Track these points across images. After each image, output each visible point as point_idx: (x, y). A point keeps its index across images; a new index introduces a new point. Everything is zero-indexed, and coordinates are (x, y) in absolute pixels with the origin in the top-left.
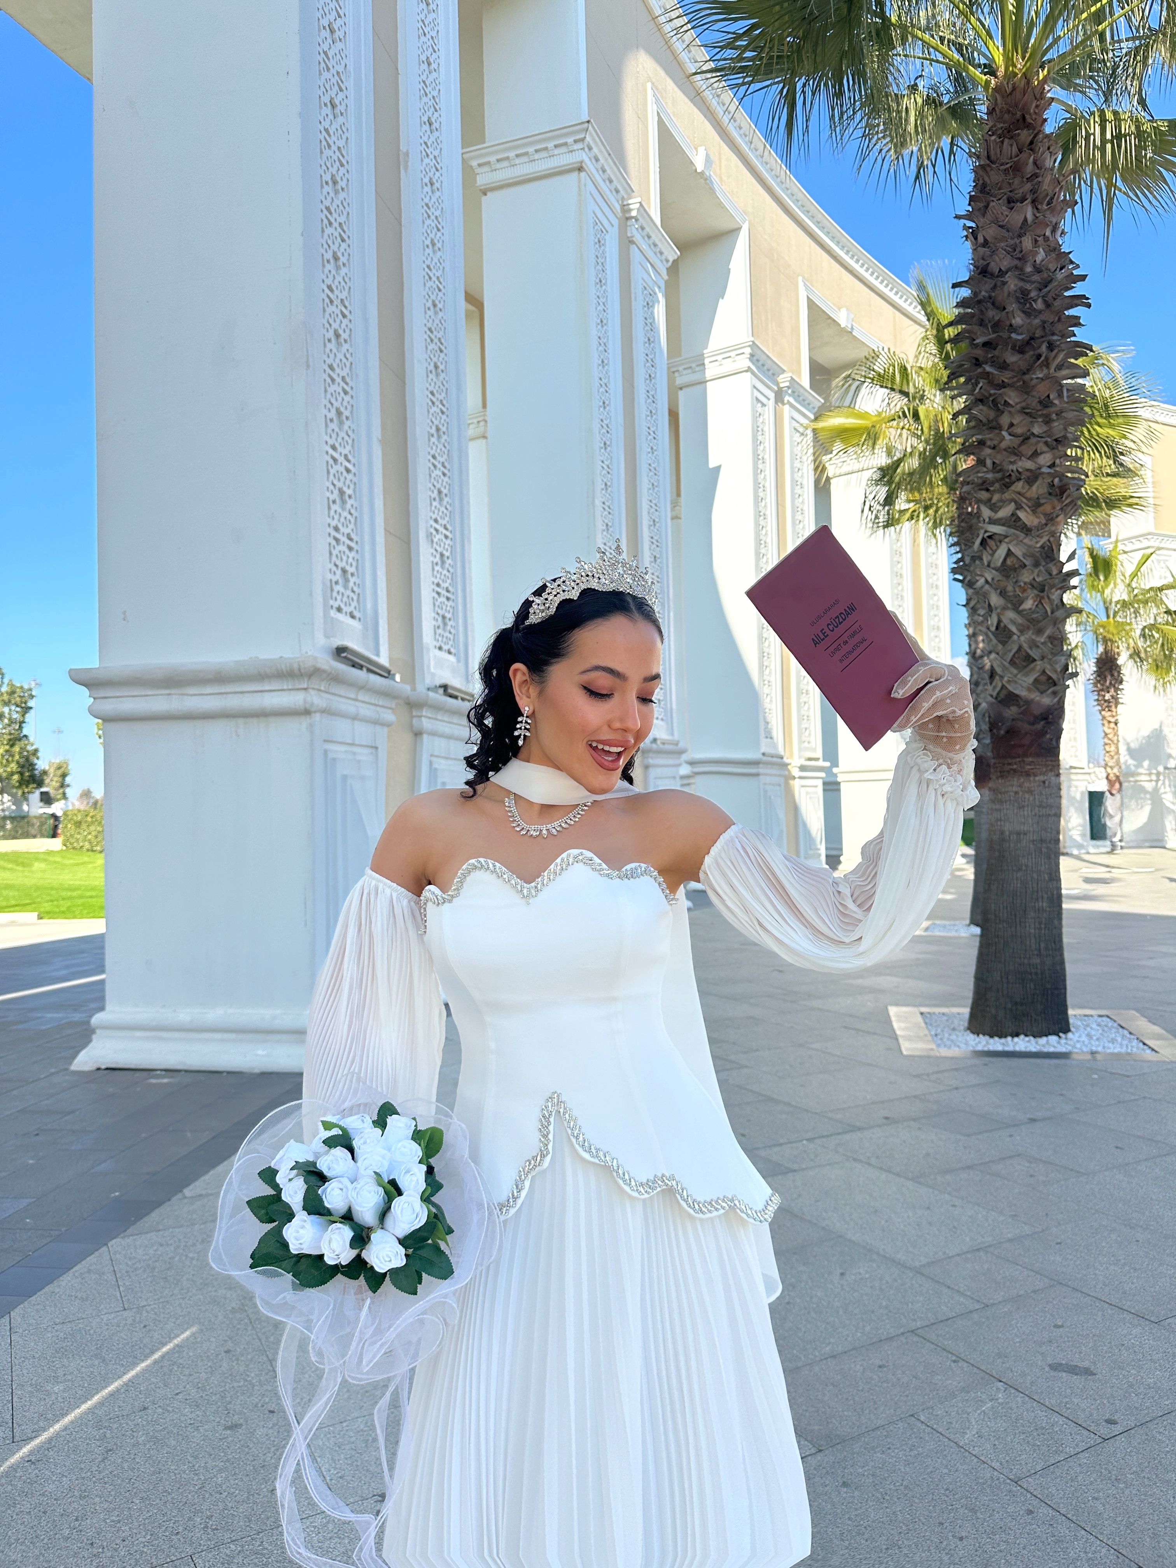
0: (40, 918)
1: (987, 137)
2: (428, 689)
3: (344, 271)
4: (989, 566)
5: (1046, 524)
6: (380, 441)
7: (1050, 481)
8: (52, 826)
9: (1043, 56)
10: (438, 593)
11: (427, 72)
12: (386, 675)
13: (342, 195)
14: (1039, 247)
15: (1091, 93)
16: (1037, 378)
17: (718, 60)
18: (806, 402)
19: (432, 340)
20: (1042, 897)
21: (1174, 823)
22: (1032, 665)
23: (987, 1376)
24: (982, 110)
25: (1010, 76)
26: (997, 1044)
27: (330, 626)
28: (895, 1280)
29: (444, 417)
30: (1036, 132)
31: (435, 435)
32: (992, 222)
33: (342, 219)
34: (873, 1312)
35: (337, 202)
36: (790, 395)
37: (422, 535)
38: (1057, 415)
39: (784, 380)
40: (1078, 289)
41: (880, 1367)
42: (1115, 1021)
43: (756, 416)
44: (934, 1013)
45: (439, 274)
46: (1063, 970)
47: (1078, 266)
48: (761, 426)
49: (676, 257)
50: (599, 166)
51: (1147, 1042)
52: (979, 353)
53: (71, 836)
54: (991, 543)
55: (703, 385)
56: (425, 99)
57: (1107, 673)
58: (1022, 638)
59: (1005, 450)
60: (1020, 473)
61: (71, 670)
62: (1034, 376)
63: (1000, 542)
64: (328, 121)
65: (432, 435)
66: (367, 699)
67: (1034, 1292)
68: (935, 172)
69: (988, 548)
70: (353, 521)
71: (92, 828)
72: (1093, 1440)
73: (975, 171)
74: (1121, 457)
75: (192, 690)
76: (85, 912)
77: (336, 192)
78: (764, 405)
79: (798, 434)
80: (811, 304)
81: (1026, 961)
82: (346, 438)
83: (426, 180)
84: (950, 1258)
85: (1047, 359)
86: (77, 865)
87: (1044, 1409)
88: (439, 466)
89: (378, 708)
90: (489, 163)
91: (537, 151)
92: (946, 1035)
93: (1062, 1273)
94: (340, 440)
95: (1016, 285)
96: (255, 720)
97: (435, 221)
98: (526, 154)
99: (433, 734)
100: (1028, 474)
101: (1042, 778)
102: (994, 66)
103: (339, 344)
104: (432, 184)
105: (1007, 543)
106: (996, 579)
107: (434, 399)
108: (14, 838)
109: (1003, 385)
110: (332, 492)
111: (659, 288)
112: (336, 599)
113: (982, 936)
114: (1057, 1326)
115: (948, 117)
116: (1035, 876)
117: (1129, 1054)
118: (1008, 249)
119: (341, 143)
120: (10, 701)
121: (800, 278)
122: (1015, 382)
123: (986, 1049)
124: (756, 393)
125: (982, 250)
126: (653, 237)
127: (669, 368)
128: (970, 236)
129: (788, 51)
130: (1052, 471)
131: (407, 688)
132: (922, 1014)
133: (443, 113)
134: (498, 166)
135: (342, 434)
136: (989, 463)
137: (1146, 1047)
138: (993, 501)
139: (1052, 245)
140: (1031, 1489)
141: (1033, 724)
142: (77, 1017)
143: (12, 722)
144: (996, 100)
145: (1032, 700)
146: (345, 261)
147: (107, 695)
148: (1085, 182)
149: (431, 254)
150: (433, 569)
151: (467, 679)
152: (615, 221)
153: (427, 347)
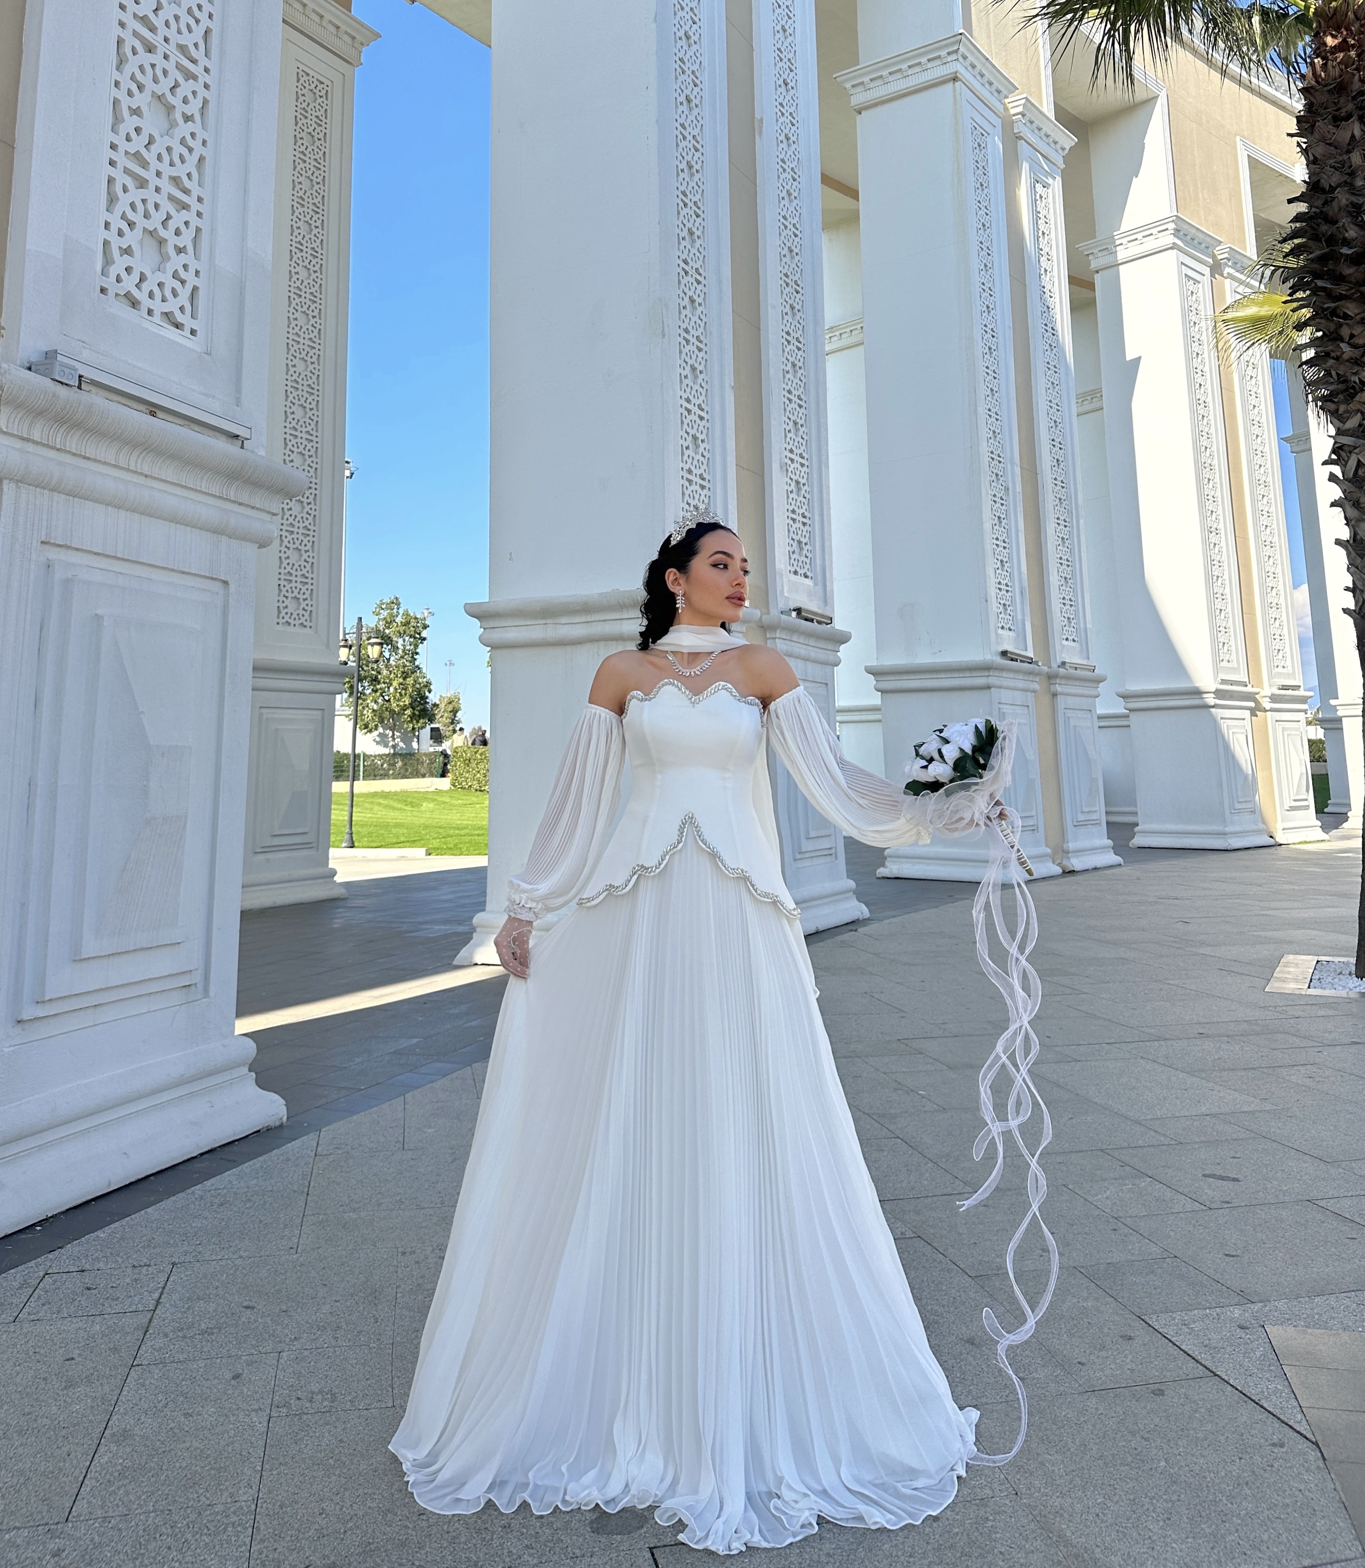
0: (427, 853)
2: (782, 612)
3: (698, 243)
10: (794, 520)
11: (782, 39)
13: (696, 176)
18: (1251, 272)
19: (787, 285)
29: (800, 353)
31: (790, 371)
33: (696, 198)
35: (692, 184)
36: (1229, 267)
37: (775, 466)
39: (1221, 251)
43: (1186, 295)
48: (1194, 306)
49: (1073, 144)
53: (460, 775)
55: (1115, 268)
56: (780, 64)
59: (1347, 361)
61: (466, 604)
63: (1350, 453)
65: (788, 372)
70: (705, 462)
71: (481, 766)
73: (1304, 94)
75: (564, 620)
76: (472, 848)
77: (691, 175)
78: (1196, 282)
80: (1253, 163)
82: (700, 389)
86: (465, 805)
88: (795, 399)
90: (862, 83)
91: (909, 67)
94: (693, 392)
98: (899, 71)
103: (693, 309)
104: (787, 140)
105: (1357, 454)
107: (790, 339)
108: (404, 777)
110: (685, 440)
111: (1054, 178)
120: (404, 632)
121: (1238, 138)
122: (1353, 294)
124: (1185, 271)
126: (1045, 129)
131: (758, 612)
133: (799, 71)
134: (872, 85)
135: (696, 387)
138: (1340, 412)
143: (406, 653)
146: (700, 234)
147: (496, 626)
149: (787, 205)
150: (788, 497)
151: (825, 602)
152: (998, 122)
153: (782, 292)
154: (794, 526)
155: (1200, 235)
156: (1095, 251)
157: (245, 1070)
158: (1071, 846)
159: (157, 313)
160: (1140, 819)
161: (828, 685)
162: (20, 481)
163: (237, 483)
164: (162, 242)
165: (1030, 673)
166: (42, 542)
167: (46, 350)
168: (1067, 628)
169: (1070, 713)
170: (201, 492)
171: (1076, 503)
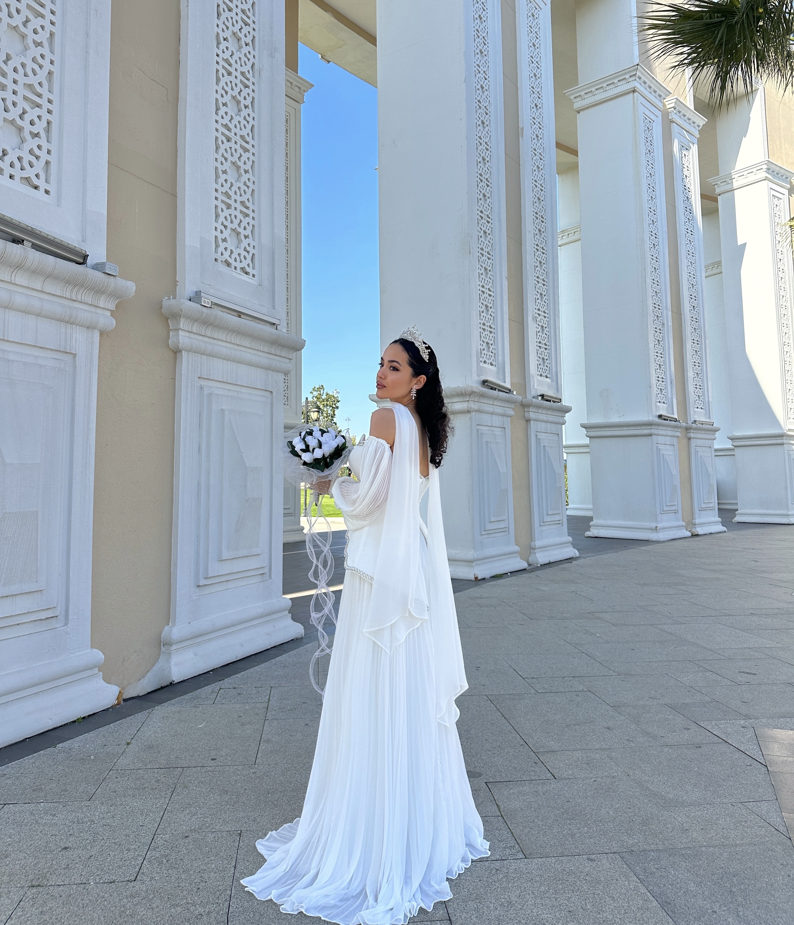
2: (533, 397)
10: (540, 347)
11: (534, 81)
12: (508, 392)
27: (480, 372)
29: (544, 256)
31: (539, 266)
37: (530, 318)
43: (773, 207)
48: (777, 213)
49: (704, 123)
50: (646, 86)
55: (731, 193)
61: (370, 395)
66: (499, 404)
70: (492, 319)
78: (780, 198)
82: (489, 280)
83: (534, 136)
88: (540, 281)
89: (505, 408)
90: (580, 96)
91: (608, 85)
94: (486, 282)
98: (601, 87)
99: (537, 420)
103: (486, 237)
104: (537, 137)
107: (538, 248)
110: (481, 307)
111: (693, 143)
112: (483, 358)
124: (772, 193)
126: (688, 115)
131: (521, 397)
134: (585, 96)
150: (537, 335)
151: (558, 390)
152: (659, 114)
153: (534, 223)
154: (540, 350)
155: (782, 171)
156: (719, 183)
157: (287, 612)
158: (697, 521)
159: (238, 268)
160: (739, 507)
161: (559, 435)
162: (188, 351)
163: (275, 346)
164: (238, 234)
165: (675, 427)
166: (199, 378)
167: (196, 290)
168: (698, 401)
169: (699, 449)
170: (260, 351)
171: (704, 330)
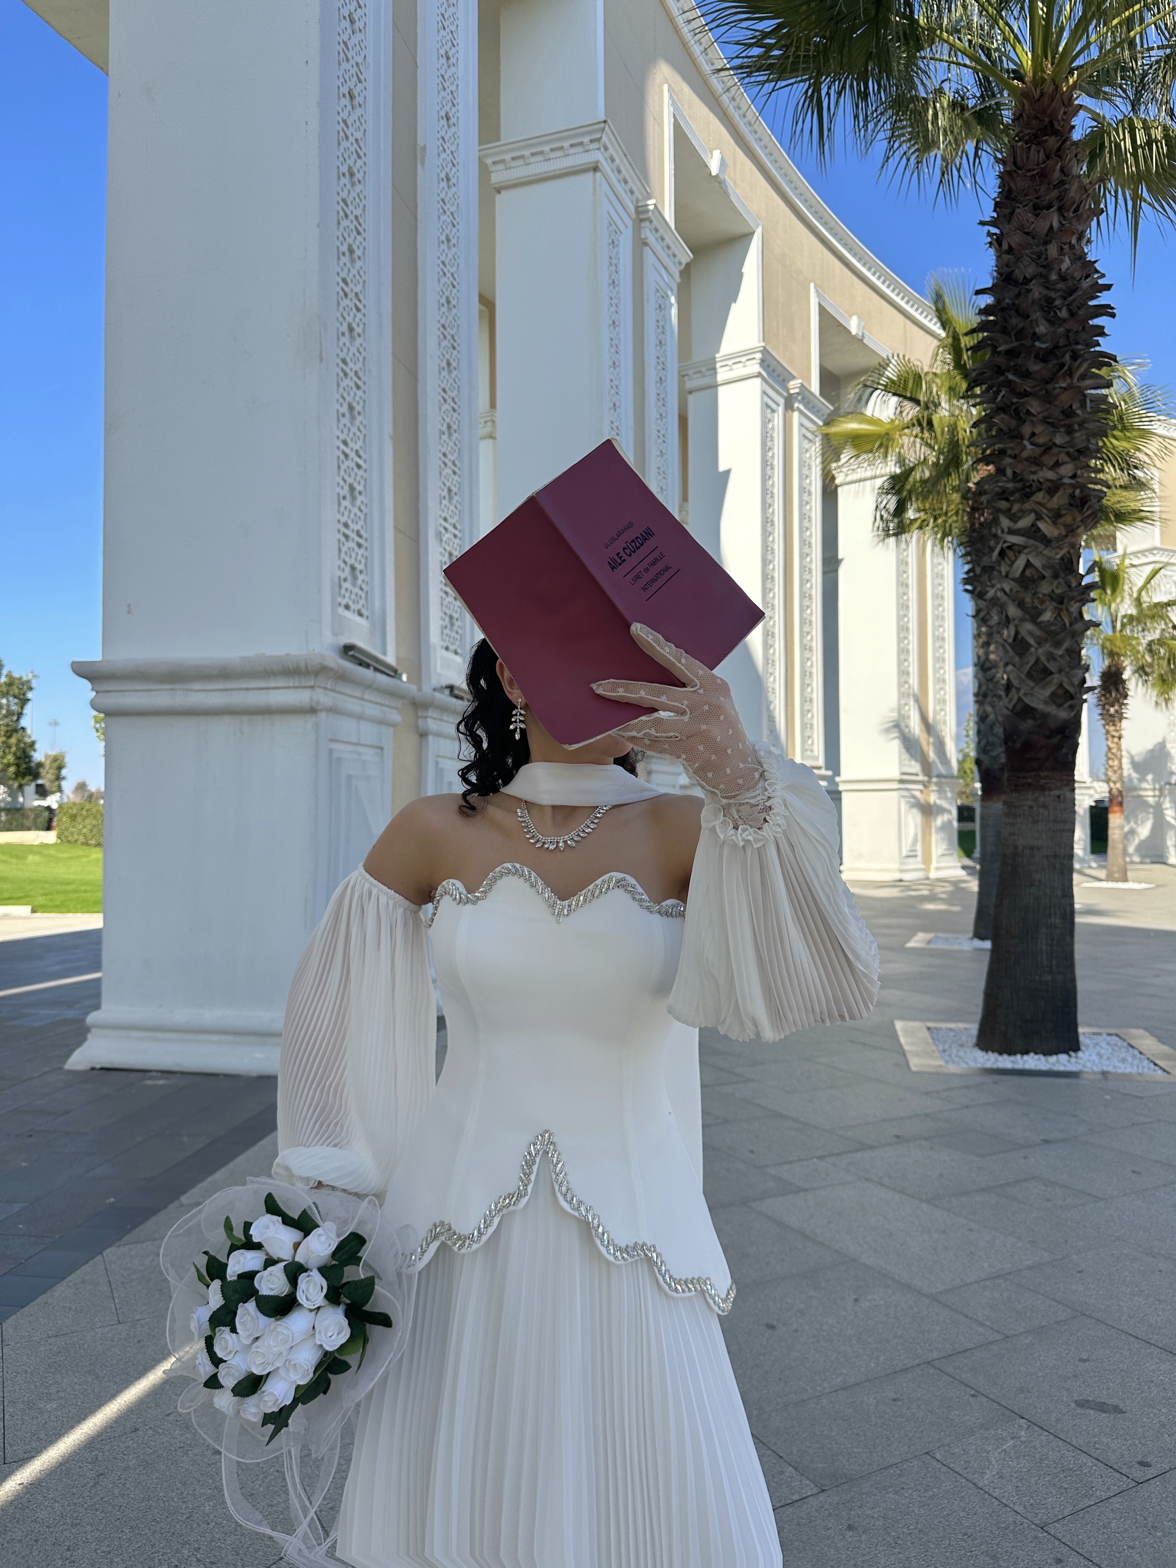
0: (34, 911)
1: (1014, 143)
2: (435, 690)
3: (359, 264)
4: (1007, 576)
5: (1066, 536)
6: (392, 438)
7: (1071, 491)
8: (47, 819)
9: (1072, 63)
11: (446, 66)
12: (392, 674)
13: (358, 188)
14: (1064, 255)
15: (1118, 101)
16: (1061, 388)
17: (743, 57)
18: (815, 409)
19: (445, 337)
20: (1055, 914)
21: (1174, 839)
22: (1049, 678)
23: (1008, 1412)
24: (1007, 115)
25: (1039, 81)
26: (1006, 1062)
27: (339, 625)
28: (911, 1308)
29: (455, 415)
30: (1063, 138)
31: (446, 433)
32: (1017, 229)
33: (358, 212)
34: (888, 1341)
35: (353, 194)
36: (799, 402)
37: (431, 537)
38: (1079, 425)
39: (794, 386)
40: (1104, 299)
41: (894, 1400)
42: (1124, 1040)
43: (765, 422)
44: (941, 1029)
45: (453, 270)
46: (1074, 987)
47: (1103, 276)
48: (770, 432)
49: (689, 260)
50: (614, 166)
51: (1158, 1062)
52: (1001, 360)
53: (67, 829)
54: (1010, 553)
55: (714, 389)
56: (443, 94)
57: (1112, 688)
58: (1040, 651)
60: (1040, 483)
61: (73, 662)
62: (1057, 386)
64: (346, 112)
65: (444, 433)
66: (373, 698)
67: (1057, 1323)
68: (960, 177)
69: (1006, 559)
70: (362, 517)
71: (87, 821)
72: (1125, 1483)
73: (1001, 176)
74: (1136, 471)
75: (197, 686)
76: (79, 907)
77: (353, 185)
78: (773, 411)
79: (806, 441)
80: (822, 311)
81: (1037, 978)
82: (358, 433)
83: (443, 175)
84: (968, 1285)
85: (1070, 368)
86: (71, 858)
87: (1072, 1448)
88: (450, 464)
89: (385, 709)
90: (503, 161)
91: (552, 150)
92: (954, 1051)
93: (1086, 1303)
94: (351, 435)
95: (1040, 293)
96: (260, 717)
97: (451, 217)
98: (542, 152)
99: (439, 735)
100: (1049, 484)
101: (1057, 792)
102: (1022, 71)
103: (352, 339)
104: (448, 179)
105: (1027, 554)
106: (1014, 590)
107: (446, 397)
108: (9, 830)
109: (1025, 394)
110: (342, 488)
111: (672, 290)
112: (344, 597)
113: (994, 951)
114: (1082, 1360)
115: (973, 122)
116: (1048, 891)
117: (1140, 1074)
118: (1033, 256)
119: (359, 135)
120: (8, 693)
121: (812, 285)
122: (1037, 391)
123: (995, 1066)
124: (766, 399)
125: (1006, 257)
126: (667, 239)
127: (679, 372)
128: (995, 243)
129: (814, 51)
130: (1073, 482)
131: (413, 688)
132: (929, 1029)
133: (460, 108)
134: (513, 164)
135: (354, 429)
136: (1009, 472)
137: (1157, 1068)
138: (1013, 511)
139: (1078, 253)
140: (1060, 1536)
141: (1049, 737)
142: (71, 1014)
143: (10, 713)
144: (1024, 106)
145: (1049, 714)
146: (361, 255)
147: (110, 688)
148: (1110, 192)
149: (446, 250)
152: (629, 222)
153: (440, 344)
155: (780, 368)
